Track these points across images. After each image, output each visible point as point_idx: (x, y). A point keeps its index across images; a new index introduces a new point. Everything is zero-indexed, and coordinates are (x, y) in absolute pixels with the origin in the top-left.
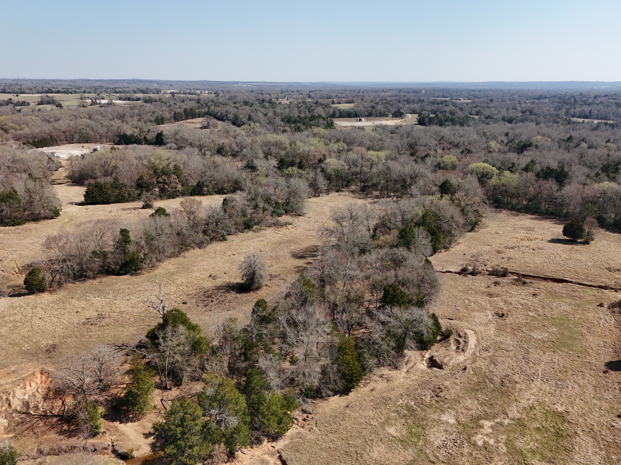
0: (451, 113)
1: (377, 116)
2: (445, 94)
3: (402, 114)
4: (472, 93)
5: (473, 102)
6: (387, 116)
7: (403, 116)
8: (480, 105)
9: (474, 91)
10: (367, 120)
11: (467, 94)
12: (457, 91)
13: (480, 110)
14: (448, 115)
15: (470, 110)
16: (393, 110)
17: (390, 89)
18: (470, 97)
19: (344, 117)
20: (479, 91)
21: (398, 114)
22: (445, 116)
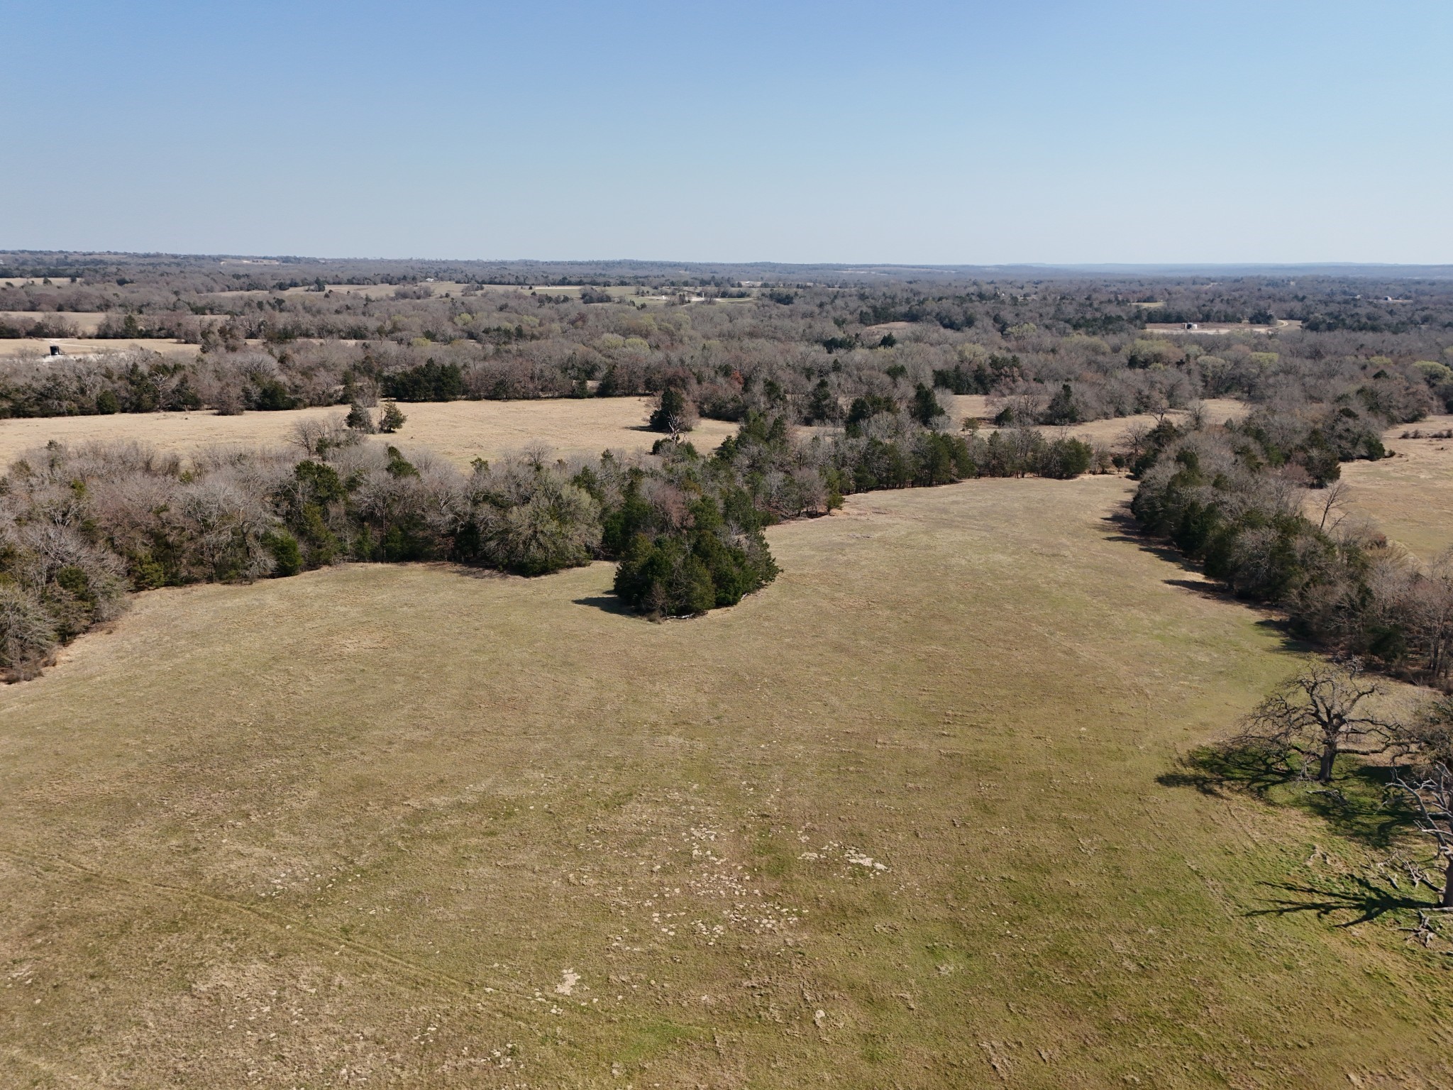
0: (1369, 318)
1: (1219, 321)
2: (1347, 289)
3: (1270, 317)
4: (1414, 288)
5: (1417, 302)
6: (1239, 321)
7: (1271, 322)
8: (1431, 306)
9: (1418, 283)
10: (1203, 327)
11: (1400, 290)
12: (1375, 283)
13: (1431, 316)
14: (1364, 320)
15: (1410, 315)
16: (1249, 311)
17: (1209, 279)
18: (1409, 294)
19: (1156, 322)
20: (1433, 284)
21: (1261, 318)
22: (1359, 321)
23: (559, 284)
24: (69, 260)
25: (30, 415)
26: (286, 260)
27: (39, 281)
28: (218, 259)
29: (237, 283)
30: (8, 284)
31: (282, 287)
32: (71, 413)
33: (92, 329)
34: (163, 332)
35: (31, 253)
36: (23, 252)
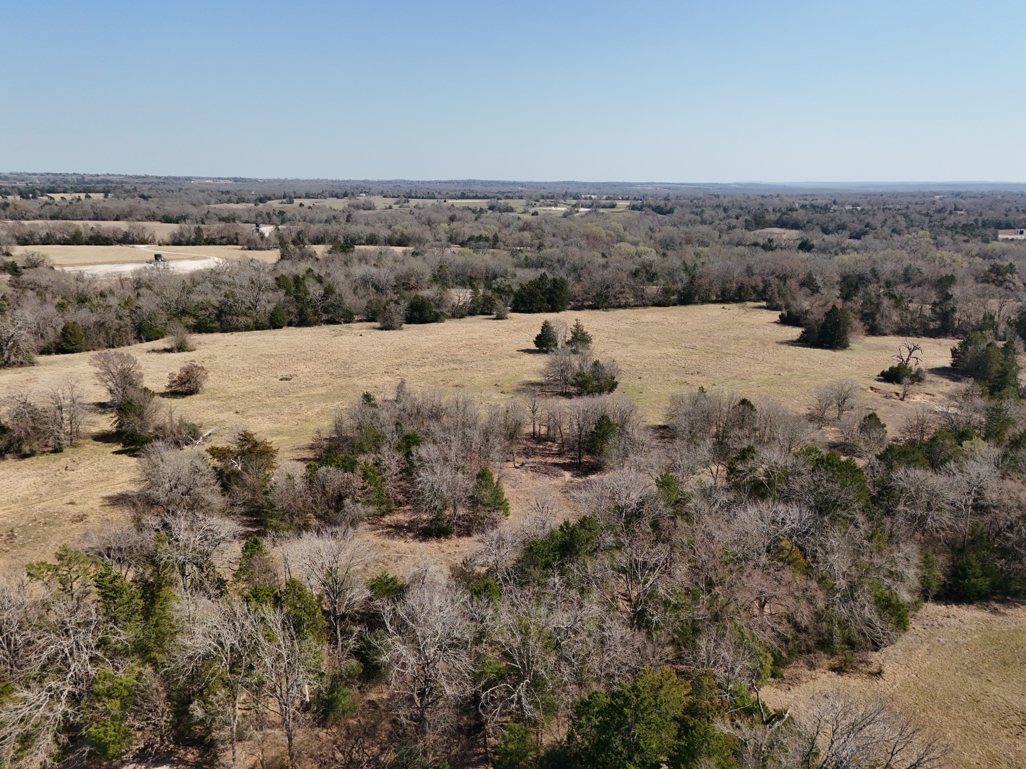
23: (460, 198)
24: (86, 180)
25: (211, 331)
26: (236, 180)
27: (83, 196)
28: (189, 179)
29: (226, 197)
30: (62, 198)
31: (262, 200)
32: (247, 328)
33: (167, 238)
34: (225, 240)
35: (54, 174)
36: (48, 174)
